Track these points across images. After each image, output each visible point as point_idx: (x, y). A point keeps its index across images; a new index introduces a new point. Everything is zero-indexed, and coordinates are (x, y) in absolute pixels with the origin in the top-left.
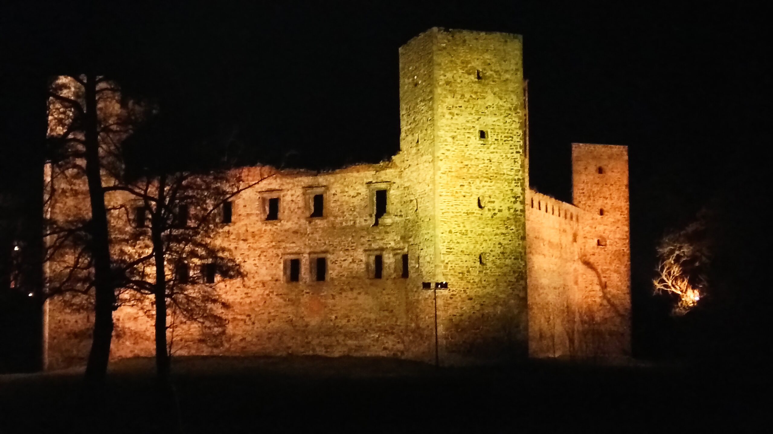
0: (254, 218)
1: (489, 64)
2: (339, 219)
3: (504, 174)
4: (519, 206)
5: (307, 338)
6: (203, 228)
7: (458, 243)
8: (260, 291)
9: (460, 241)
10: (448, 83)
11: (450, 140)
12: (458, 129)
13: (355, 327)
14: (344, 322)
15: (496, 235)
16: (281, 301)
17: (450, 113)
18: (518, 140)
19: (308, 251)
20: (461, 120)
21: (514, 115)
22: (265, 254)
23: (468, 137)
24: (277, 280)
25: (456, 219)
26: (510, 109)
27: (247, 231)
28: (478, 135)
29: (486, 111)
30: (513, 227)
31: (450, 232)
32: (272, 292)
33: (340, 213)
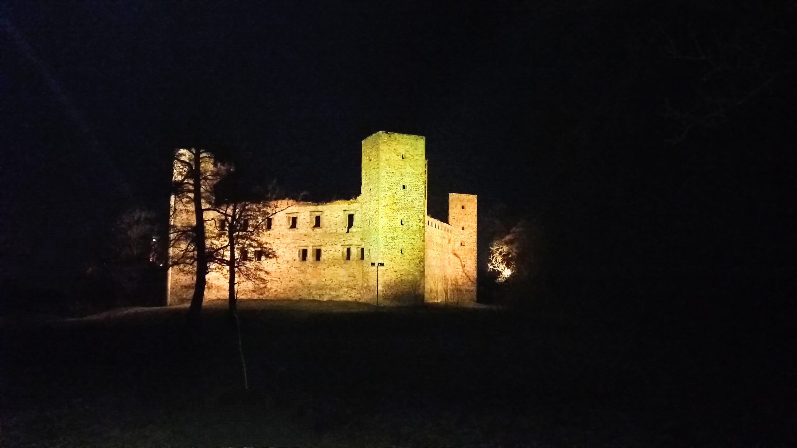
0: (283, 227)
1: (408, 151)
2: (328, 229)
3: (414, 208)
4: (422, 225)
5: (310, 290)
6: (256, 231)
7: (390, 242)
8: (286, 265)
9: (391, 241)
10: (387, 160)
11: (387, 189)
12: (391, 184)
13: (335, 285)
14: (329, 282)
15: (410, 239)
16: (297, 271)
17: (388, 176)
18: (422, 190)
19: (312, 245)
20: (393, 179)
21: (420, 178)
22: (288, 246)
23: (397, 188)
24: (295, 260)
25: (389, 230)
26: (418, 174)
27: (280, 234)
28: (402, 187)
29: (406, 175)
30: (418, 235)
31: (386, 237)
32: (292, 266)
33: (329, 226)
